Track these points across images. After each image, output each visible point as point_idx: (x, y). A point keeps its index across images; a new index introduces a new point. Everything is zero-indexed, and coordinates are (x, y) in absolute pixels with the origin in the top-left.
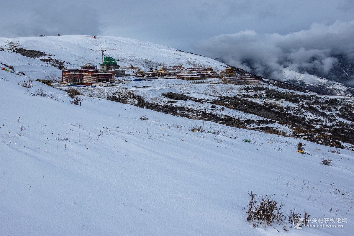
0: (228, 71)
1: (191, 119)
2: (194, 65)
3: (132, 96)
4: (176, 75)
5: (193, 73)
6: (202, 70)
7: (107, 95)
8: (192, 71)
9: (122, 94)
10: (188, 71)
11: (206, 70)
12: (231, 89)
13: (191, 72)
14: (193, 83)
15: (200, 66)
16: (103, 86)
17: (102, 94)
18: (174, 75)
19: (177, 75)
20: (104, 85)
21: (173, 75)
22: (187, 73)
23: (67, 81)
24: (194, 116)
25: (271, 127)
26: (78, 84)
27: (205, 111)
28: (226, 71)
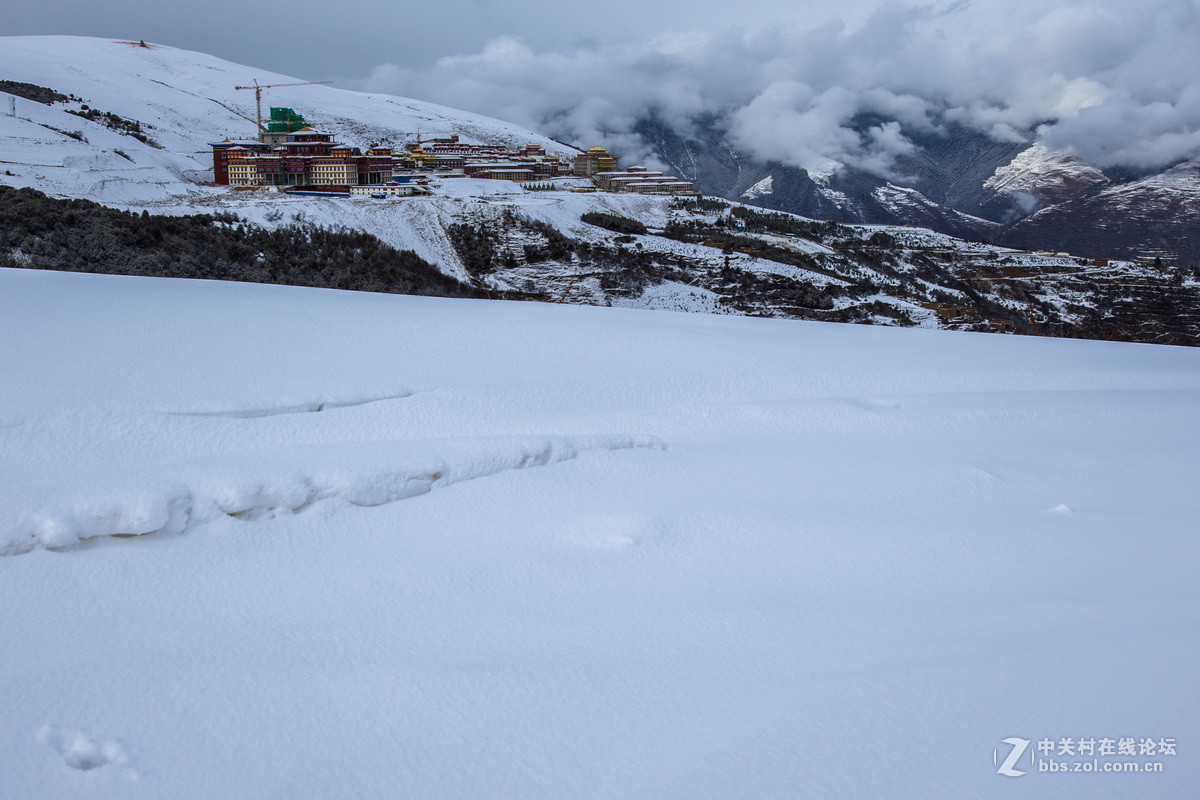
0: (599, 155)
1: (698, 286)
2: (481, 138)
3: (518, 224)
4: (461, 167)
5: (501, 161)
6: (511, 152)
7: (437, 219)
8: (497, 155)
9: (483, 216)
10: (485, 155)
11: (525, 153)
12: (647, 207)
13: (495, 158)
14: (530, 189)
15: (502, 141)
16: (393, 193)
17: (424, 219)
18: (457, 167)
19: (465, 168)
20: (397, 192)
21: (454, 167)
22: (483, 160)
23: (243, 180)
24: (702, 276)
25: (887, 304)
26: (298, 188)
27: (727, 263)
28: (595, 155)
